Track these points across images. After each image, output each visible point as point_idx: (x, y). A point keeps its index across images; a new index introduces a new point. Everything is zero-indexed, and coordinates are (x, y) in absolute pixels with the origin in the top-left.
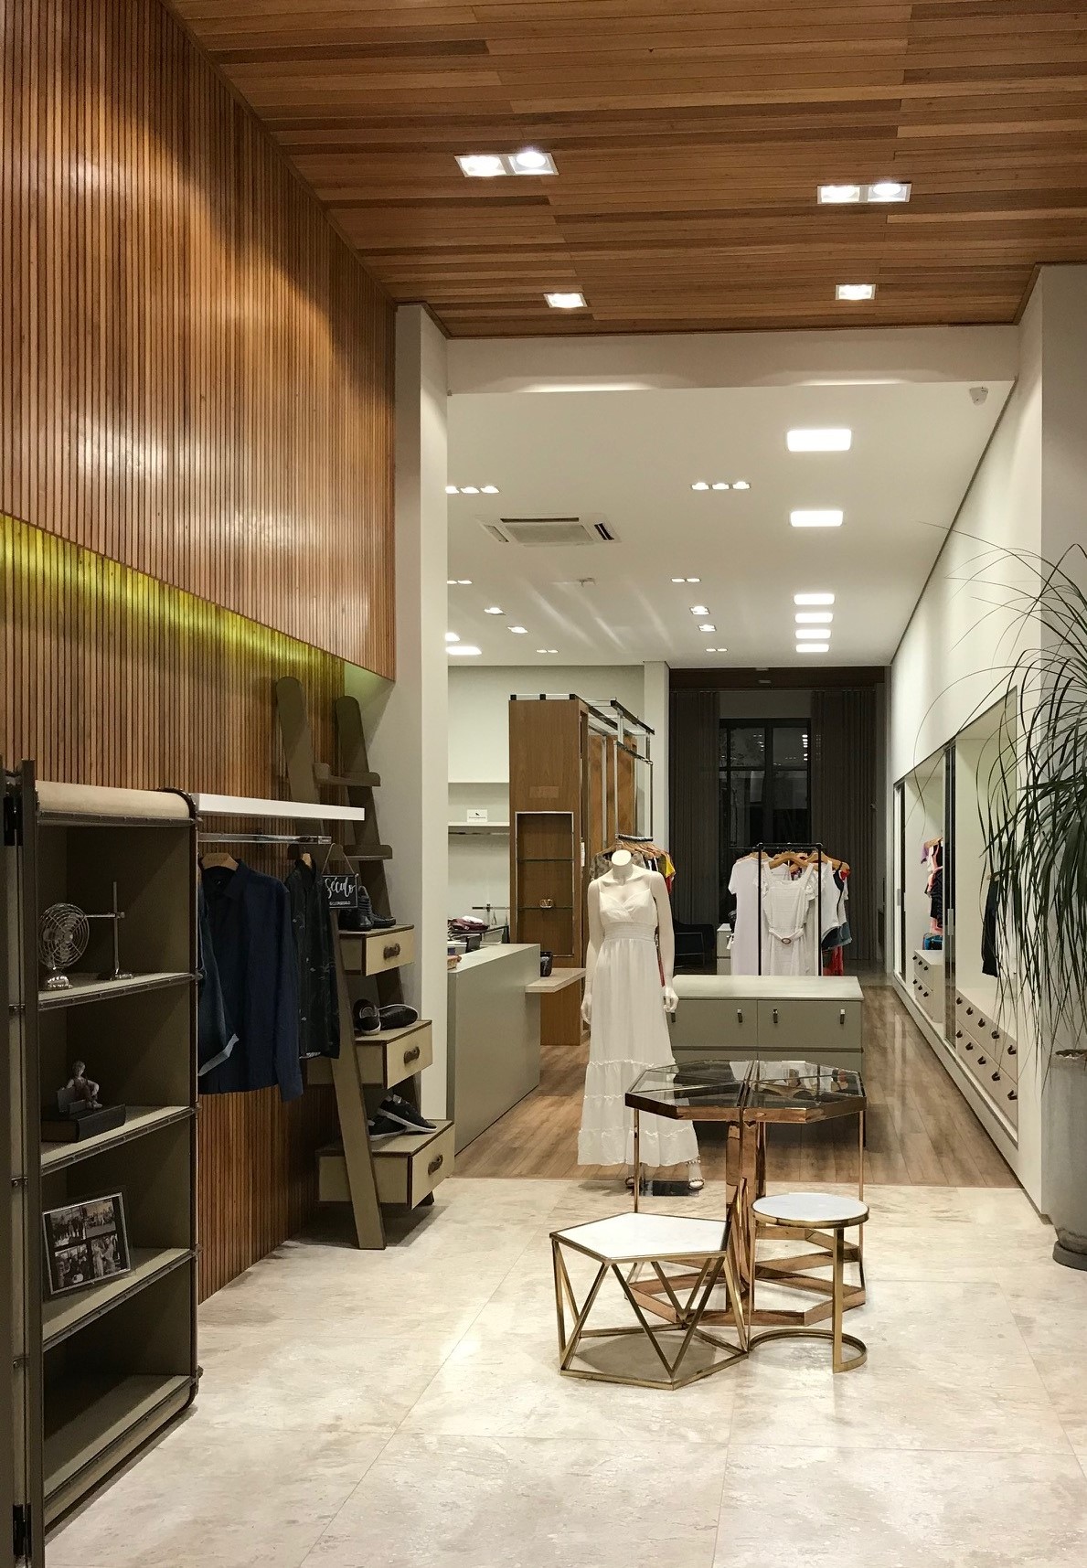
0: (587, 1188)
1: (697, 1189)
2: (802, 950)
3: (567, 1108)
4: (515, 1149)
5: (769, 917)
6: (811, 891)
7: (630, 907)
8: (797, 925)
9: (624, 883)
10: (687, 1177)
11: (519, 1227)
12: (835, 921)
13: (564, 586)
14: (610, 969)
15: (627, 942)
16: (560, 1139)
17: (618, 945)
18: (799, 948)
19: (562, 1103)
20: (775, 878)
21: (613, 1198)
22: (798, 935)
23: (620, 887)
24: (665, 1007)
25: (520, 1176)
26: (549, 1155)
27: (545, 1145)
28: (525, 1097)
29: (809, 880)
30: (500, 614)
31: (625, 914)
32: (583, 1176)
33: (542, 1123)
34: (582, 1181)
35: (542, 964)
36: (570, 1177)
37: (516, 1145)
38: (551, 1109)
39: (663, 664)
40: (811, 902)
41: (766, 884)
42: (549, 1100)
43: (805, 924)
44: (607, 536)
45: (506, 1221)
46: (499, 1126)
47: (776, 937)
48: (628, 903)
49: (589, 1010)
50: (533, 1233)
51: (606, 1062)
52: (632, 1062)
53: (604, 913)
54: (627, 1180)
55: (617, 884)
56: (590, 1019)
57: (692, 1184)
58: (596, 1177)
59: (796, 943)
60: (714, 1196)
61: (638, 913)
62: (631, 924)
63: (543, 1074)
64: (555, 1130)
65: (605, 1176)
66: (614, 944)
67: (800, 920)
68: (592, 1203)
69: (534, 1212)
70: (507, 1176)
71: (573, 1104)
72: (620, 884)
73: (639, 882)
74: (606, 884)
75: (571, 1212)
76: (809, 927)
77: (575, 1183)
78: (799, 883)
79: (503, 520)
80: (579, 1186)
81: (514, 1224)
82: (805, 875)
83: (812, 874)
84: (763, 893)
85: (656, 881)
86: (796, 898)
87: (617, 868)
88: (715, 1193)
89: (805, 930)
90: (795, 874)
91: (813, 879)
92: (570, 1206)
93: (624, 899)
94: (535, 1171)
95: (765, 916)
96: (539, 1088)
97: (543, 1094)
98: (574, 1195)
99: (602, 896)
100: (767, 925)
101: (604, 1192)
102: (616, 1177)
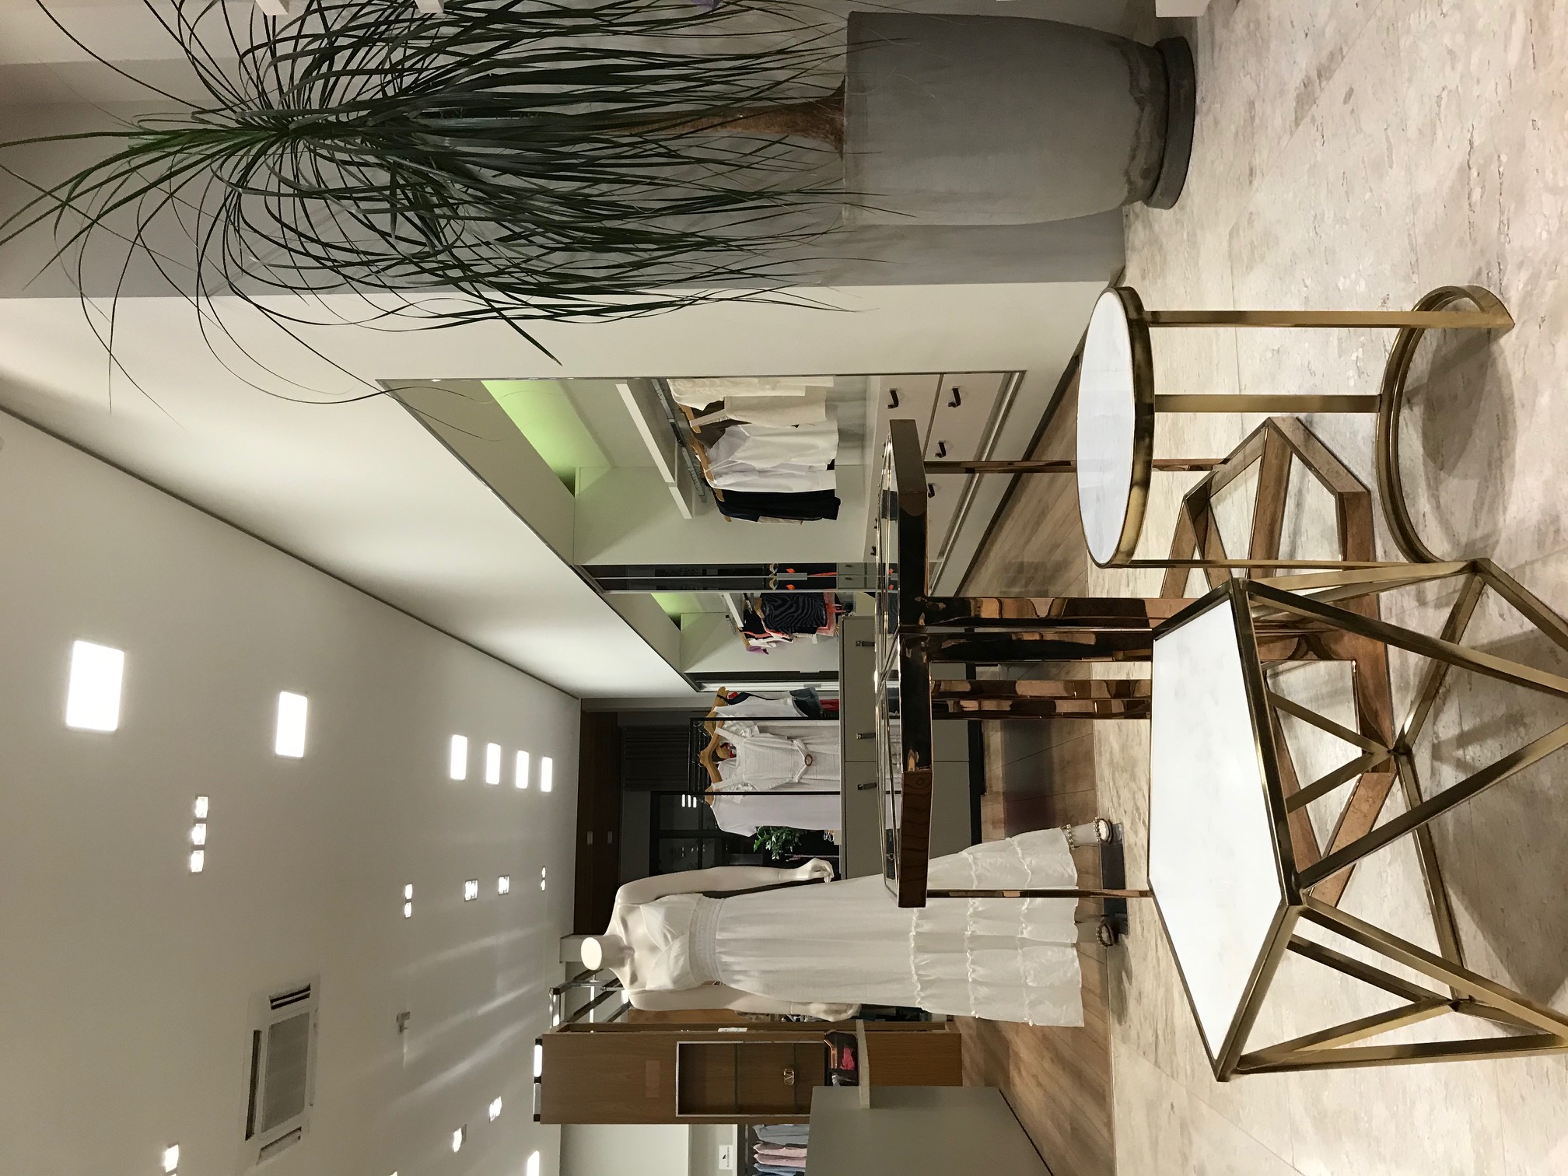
0: (1121, 1013)
1: (1112, 828)
2: (820, 741)
3: (1024, 1050)
4: (1073, 1129)
5: (780, 782)
6: (748, 730)
7: (665, 936)
8: (790, 747)
9: (630, 948)
10: (1094, 846)
11: (1195, 1136)
12: (786, 703)
13: (409, 1051)
14: (764, 972)
15: (723, 943)
16: (1058, 1059)
17: (726, 959)
18: (816, 744)
19: (1017, 1054)
20: (733, 776)
21: (1135, 963)
22: (802, 747)
23: (636, 955)
24: (827, 880)
25: (1109, 1124)
26: (1078, 1076)
27: (1065, 1081)
28: (1011, 1108)
29: (736, 733)
30: (463, 1133)
31: (676, 946)
32: (1104, 1019)
33: (1039, 1084)
34: (1112, 1021)
35: (843, 1084)
36: (1106, 1039)
37: (1068, 1127)
38: (1024, 1073)
39: (563, 940)
40: (762, 730)
41: (740, 786)
42: (1013, 1073)
43: (789, 738)
44: (303, 994)
45: (1185, 1158)
46: (1046, 1152)
47: (805, 772)
48: (659, 941)
49: (834, 1007)
50: (1204, 1109)
51: (915, 977)
52: (913, 933)
53: (675, 982)
54: (1104, 943)
55: (633, 961)
56: (850, 1006)
57: (1104, 836)
58: (1104, 998)
59: (811, 748)
60: (1119, 797)
61: (674, 924)
62: (692, 936)
63: (989, 1083)
64: (1047, 1065)
65: (1101, 982)
66: (726, 964)
67: (783, 743)
68: (1145, 1000)
69: (1166, 1106)
70: (1112, 1146)
71: (1017, 1039)
72: (632, 957)
73: (630, 924)
74: (634, 979)
75: (1161, 1038)
76: (794, 732)
77: (1116, 1031)
78: (740, 745)
79: (248, 1137)
80: (1120, 1023)
81: (1191, 1142)
82: (733, 740)
83: (727, 730)
84: (750, 789)
85: (629, 895)
86: (757, 749)
87: (606, 962)
88: (1115, 799)
89: (796, 738)
90: (730, 751)
91: (734, 729)
92: (1152, 1039)
93: (654, 949)
94: (1101, 1096)
95: (776, 787)
96: (1002, 1088)
97: (1008, 1080)
98: (1133, 1033)
99: (650, 986)
100: (791, 784)
101: (1126, 985)
102: (1102, 963)
